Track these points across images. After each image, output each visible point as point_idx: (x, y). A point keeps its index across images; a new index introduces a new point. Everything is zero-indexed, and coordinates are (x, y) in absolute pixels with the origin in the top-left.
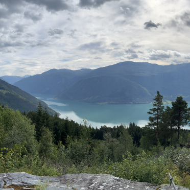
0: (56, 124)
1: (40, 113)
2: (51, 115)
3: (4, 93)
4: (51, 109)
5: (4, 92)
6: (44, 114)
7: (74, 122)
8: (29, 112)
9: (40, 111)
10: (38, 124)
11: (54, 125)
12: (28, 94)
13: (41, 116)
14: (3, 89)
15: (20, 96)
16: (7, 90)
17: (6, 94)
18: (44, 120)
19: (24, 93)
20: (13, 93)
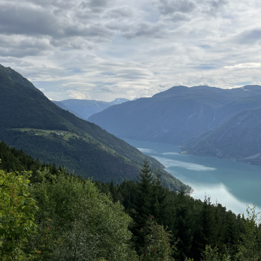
0: (182, 213)
1: (144, 186)
2: (171, 189)
3: (66, 138)
4: (172, 177)
5: (67, 136)
6: (155, 189)
7: (224, 208)
8: (122, 182)
9: (144, 181)
10: (140, 212)
11: (178, 215)
12: (122, 142)
13: (147, 192)
14: (64, 128)
15: (103, 147)
16: (73, 132)
17: (71, 141)
18: (153, 202)
19: (112, 140)
20: (88, 138)
